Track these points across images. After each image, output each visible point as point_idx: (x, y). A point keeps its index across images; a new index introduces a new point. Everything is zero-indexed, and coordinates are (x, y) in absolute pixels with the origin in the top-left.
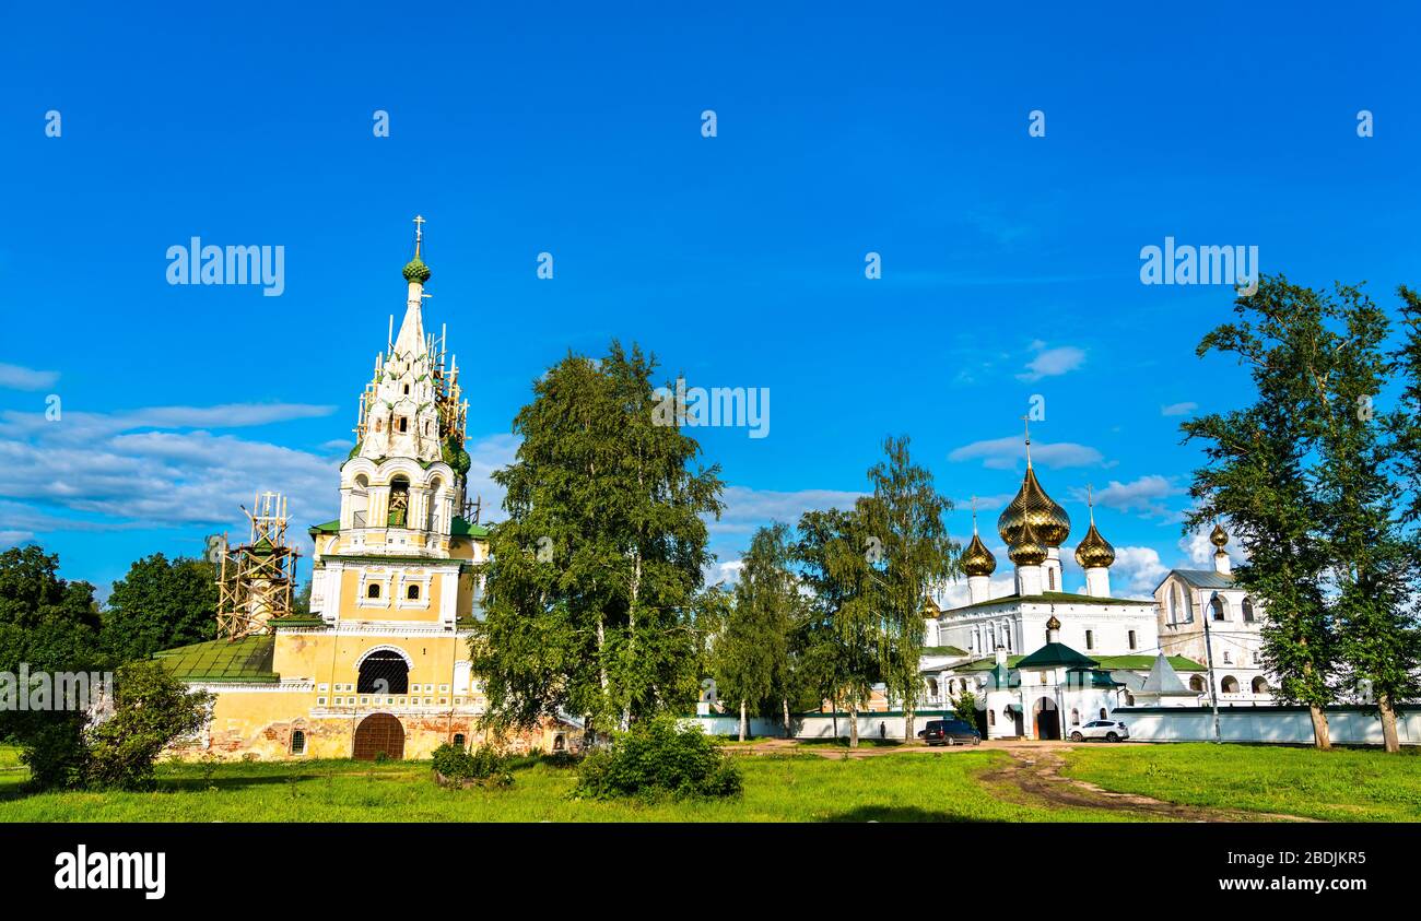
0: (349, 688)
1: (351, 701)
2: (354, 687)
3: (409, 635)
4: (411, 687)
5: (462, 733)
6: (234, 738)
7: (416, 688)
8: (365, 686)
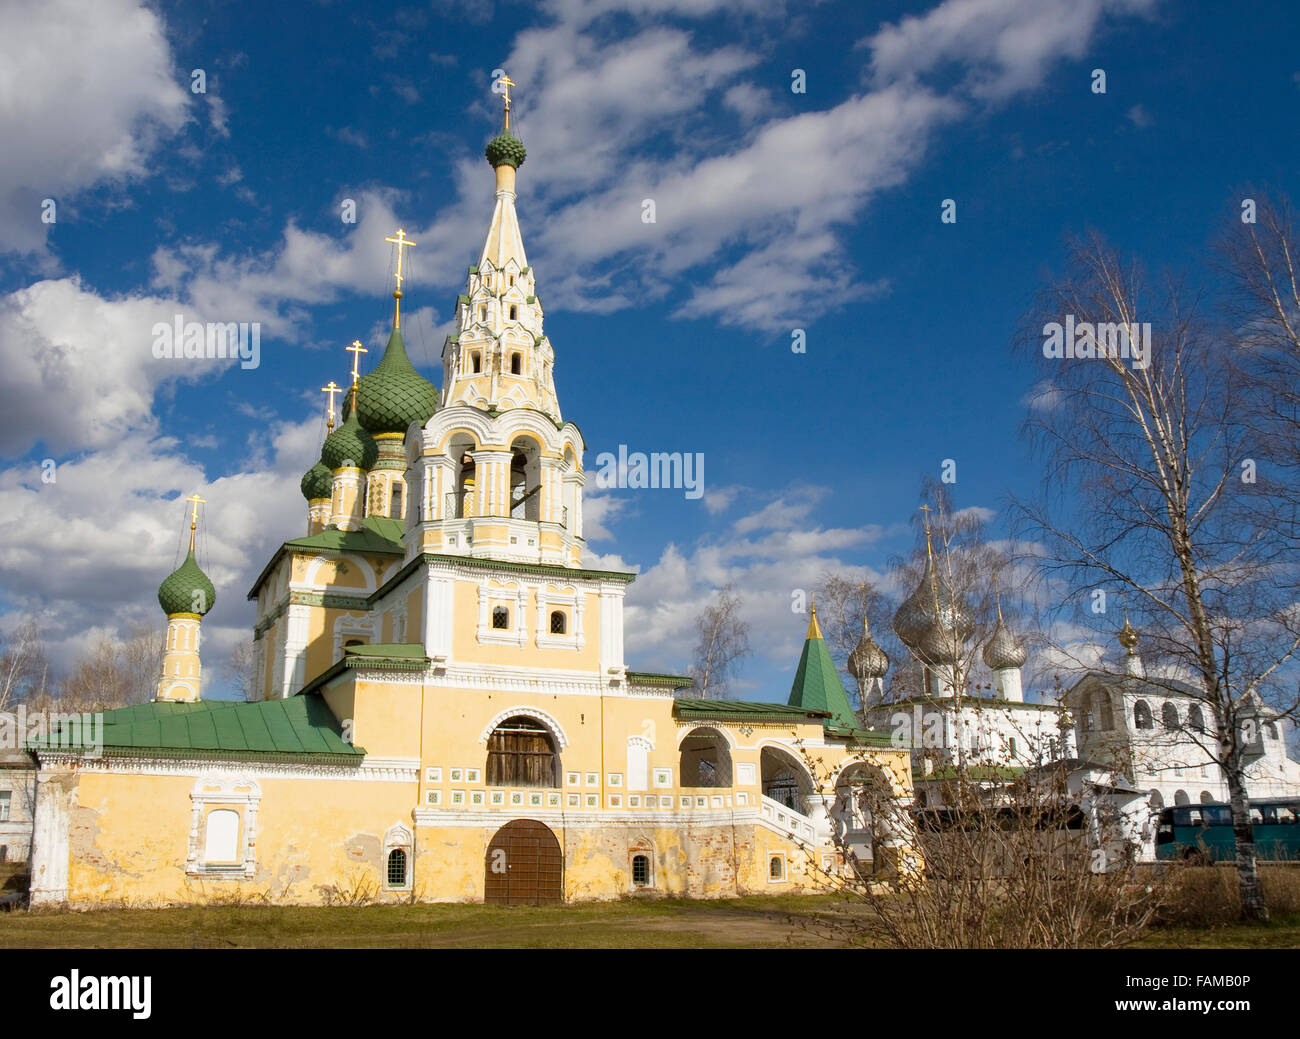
0: (473, 776)
1: (477, 799)
2: (481, 775)
3: (558, 691)
4: (566, 777)
5: (644, 853)
6: (295, 859)
7: (573, 780)
8: (497, 773)
